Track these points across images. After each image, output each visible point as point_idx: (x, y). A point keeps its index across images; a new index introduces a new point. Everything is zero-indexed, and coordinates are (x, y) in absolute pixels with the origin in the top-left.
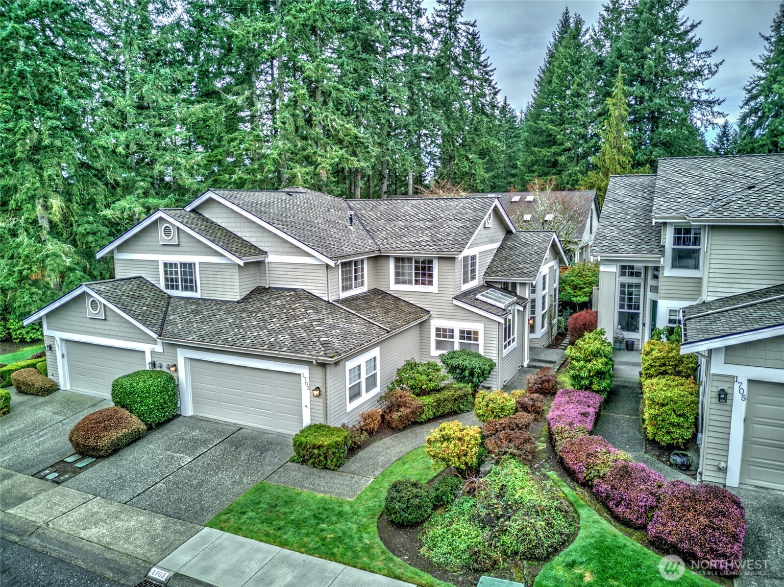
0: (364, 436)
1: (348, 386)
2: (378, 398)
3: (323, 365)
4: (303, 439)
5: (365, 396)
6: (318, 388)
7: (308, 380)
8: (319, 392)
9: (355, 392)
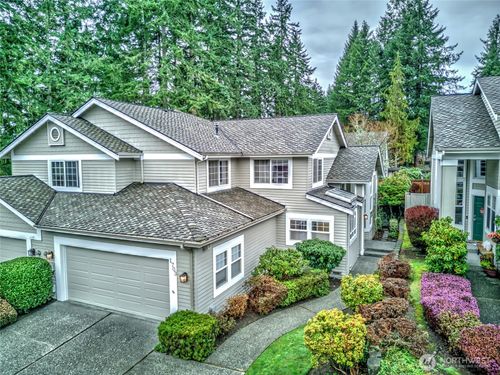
0: (232, 323)
1: (215, 271)
2: (242, 283)
3: (191, 250)
4: (168, 328)
5: (231, 282)
6: (185, 274)
7: (175, 266)
8: (186, 278)
9: (221, 277)
